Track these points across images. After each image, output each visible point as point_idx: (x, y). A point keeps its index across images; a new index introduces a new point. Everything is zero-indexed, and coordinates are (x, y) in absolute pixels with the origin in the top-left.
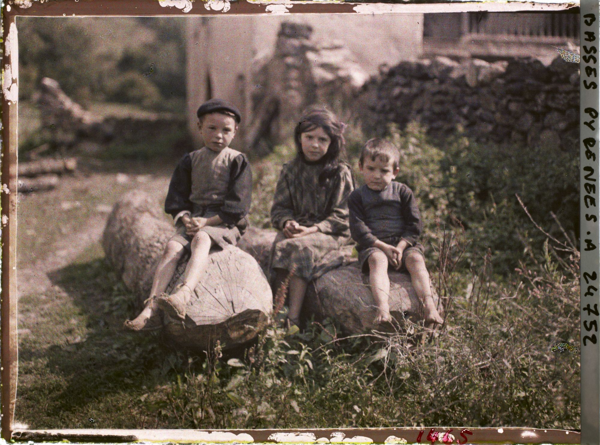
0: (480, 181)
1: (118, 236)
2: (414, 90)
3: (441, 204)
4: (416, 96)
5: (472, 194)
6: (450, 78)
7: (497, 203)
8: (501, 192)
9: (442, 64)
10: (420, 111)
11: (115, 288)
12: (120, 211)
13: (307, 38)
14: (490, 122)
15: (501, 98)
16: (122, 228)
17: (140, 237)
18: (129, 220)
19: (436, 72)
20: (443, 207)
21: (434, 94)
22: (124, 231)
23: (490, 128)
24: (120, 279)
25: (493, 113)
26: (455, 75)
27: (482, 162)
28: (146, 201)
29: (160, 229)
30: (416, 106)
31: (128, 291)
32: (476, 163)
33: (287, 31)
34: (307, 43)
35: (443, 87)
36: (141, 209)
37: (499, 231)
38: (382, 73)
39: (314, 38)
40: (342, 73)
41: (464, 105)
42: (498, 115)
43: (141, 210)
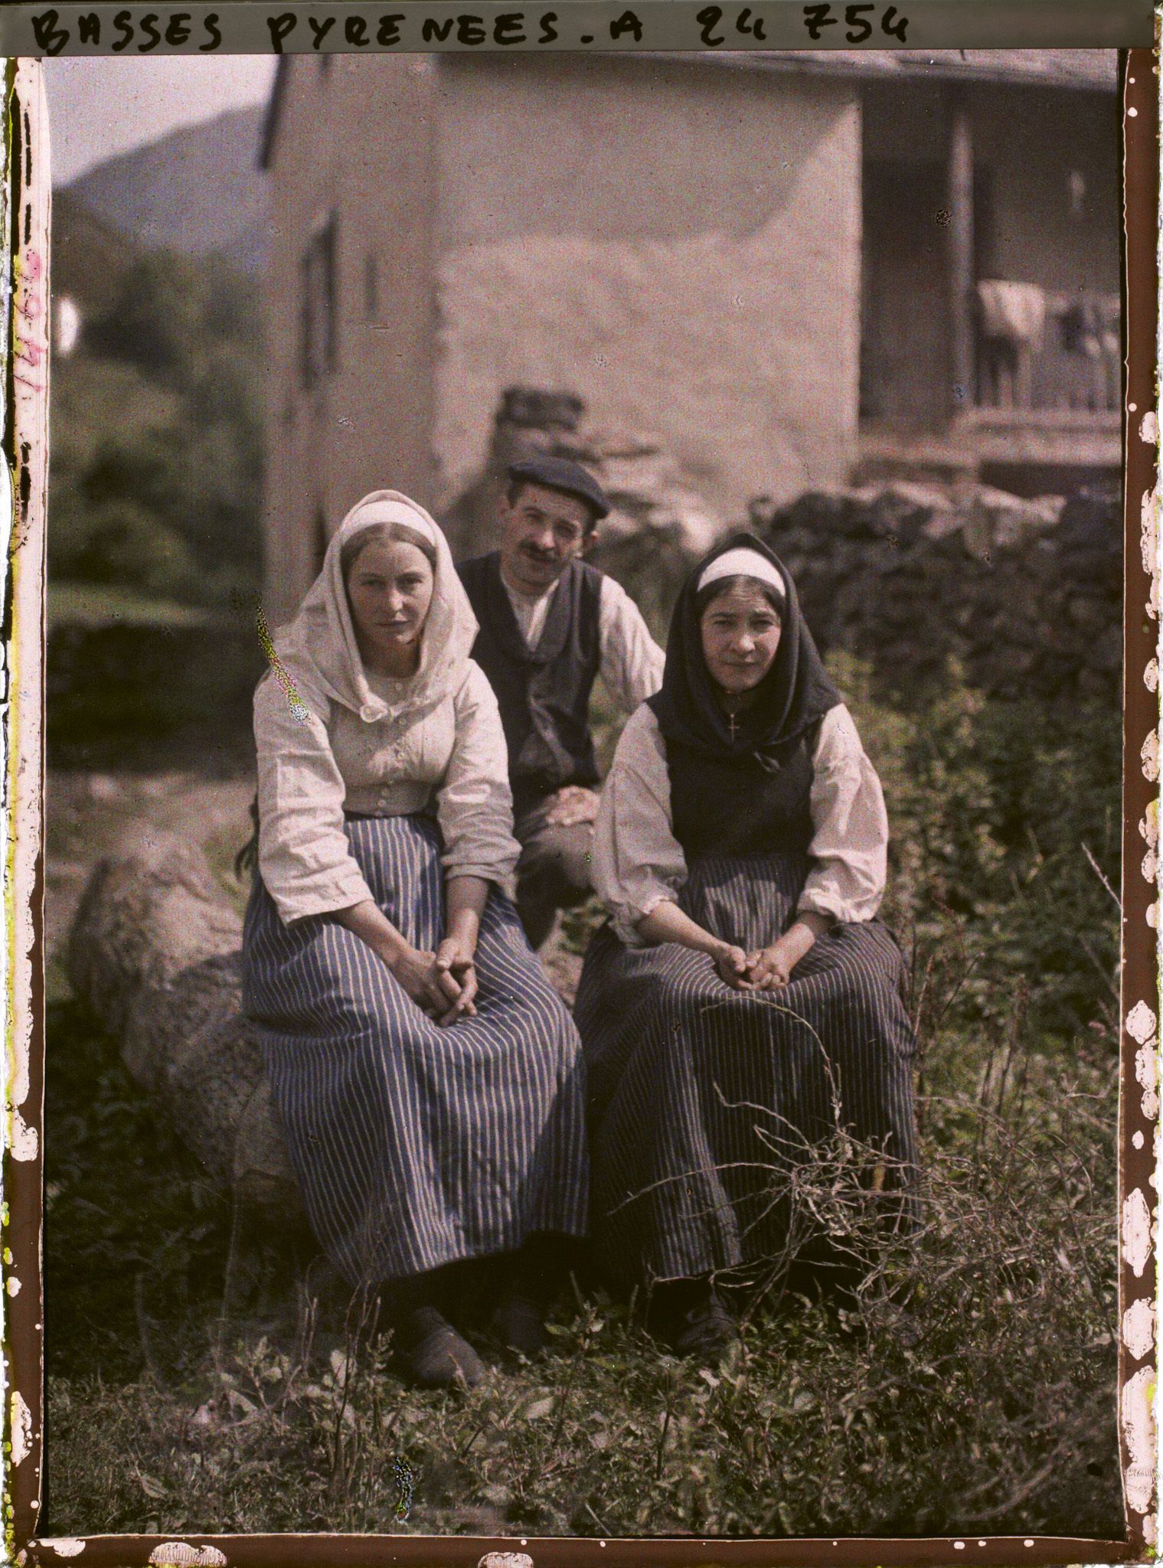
0: (1005, 797)
1: (108, 949)
2: (839, 565)
3: (909, 855)
4: (842, 579)
5: (984, 830)
6: (926, 538)
7: (1046, 853)
8: (1057, 824)
9: (905, 502)
10: (854, 617)
11: (104, 1081)
12: (111, 881)
13: (570, 427)
14: (1027, 646)
15: (1052, 586)
16: (118, 926)
17: (166, 951)
18: (137, 906)
19: (890, 519)
20: (915, 863)
21: (887, 576)
22: (122, 935)
23: (1026, 660)
24: (114, 1056)
25: (1033, 623)
26: (936, 529)
27: (1007, 747)
28: (176, 856)
29: (213, 929)
30: (843, 603)
31: (136, 1088)
32: (994, 753)
33: (521, 411)
34: (569, 440)
35: (908, 559)
36: (164, 877)
37: (1050, 925)
38: (757, 520)
39: (588, 426)
40: (659, 519)
41: (964, 602)
42: (1044, 629)
43: (165, 880)
